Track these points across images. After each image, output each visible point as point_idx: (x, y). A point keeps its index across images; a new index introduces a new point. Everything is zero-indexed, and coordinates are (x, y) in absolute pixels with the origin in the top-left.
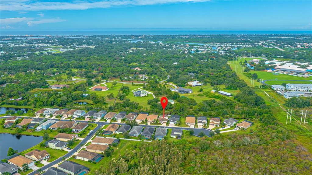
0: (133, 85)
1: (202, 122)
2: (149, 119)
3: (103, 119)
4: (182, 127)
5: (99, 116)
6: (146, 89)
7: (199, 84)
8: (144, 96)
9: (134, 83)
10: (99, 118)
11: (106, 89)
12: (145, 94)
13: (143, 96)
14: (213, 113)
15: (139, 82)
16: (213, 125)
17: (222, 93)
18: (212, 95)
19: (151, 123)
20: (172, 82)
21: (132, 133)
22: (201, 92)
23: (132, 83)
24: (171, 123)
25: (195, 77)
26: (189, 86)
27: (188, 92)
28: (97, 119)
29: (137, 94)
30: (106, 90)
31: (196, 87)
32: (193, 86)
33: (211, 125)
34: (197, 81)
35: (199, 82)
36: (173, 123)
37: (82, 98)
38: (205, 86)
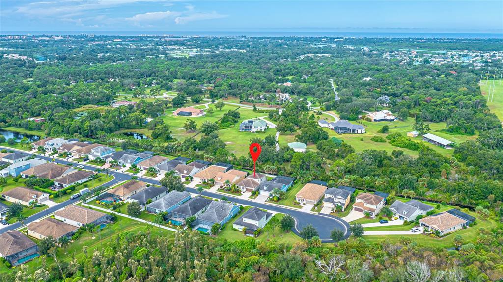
1: (335, 200)
2: (219, 179)
3: (134, 168)
4: (283, 206)
5: (129, 161)
7: (388, 118)
8: (256, 132)
9: (257, 107)
10: (128, 166)
11: (198, 114)
14: (379, 182)
16: (361, 211)
17: (429, 140)
18: (403, 142)
19: (221, 187)
20: (335, 111)
21: (152, 206)
22: (382, 132)
23: (254, 106)
24: (262, 192)
25: (389, 103)
26: (366, 120)
27: (354, 131)
28: (125, 166)
29: (246, 127)
30: (198, 116)
31: (378, 122)
32: (375, 120)
33: (356, 209)
34: (387, 111)
35: (390, 113)
36: (267, 194)
37: (141, 125)
38: (401, 122)
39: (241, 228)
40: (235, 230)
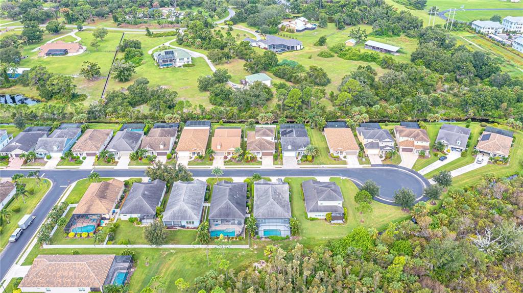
0: (149, 34)
1: (381, 144)
2: (219, 147)
3: (69, 156)
5: (55, 148)
6: (185, 43)
7: (309, 26)
8: (184, 66)
9: (151, 30)
10: (57, 156)
11: (78, 51)
12: (186, 59)
13: (181, 64)
15: (162, 28)
16: (411, 150)
17: (374, 48)
18: (355, 54)
19: (226, 157)
20: (245, 24)
21: (174, 217)
22: (321, 45)
23: (147, 30)
24: (286, 154)
25: (292, 9)
26: (286, 31)
27: (292, 47)
28: (49, 158)
29: (164, 61)
30: (79, 53)
31: (302, 33)
32: (298, 31)
33: (404, 150)
34: (305, 19)
35: (307, 20)
36: (293, 154)
37: (8, 81)
38: (322, 29)
39: (322, 215)
40: (312, 219)
